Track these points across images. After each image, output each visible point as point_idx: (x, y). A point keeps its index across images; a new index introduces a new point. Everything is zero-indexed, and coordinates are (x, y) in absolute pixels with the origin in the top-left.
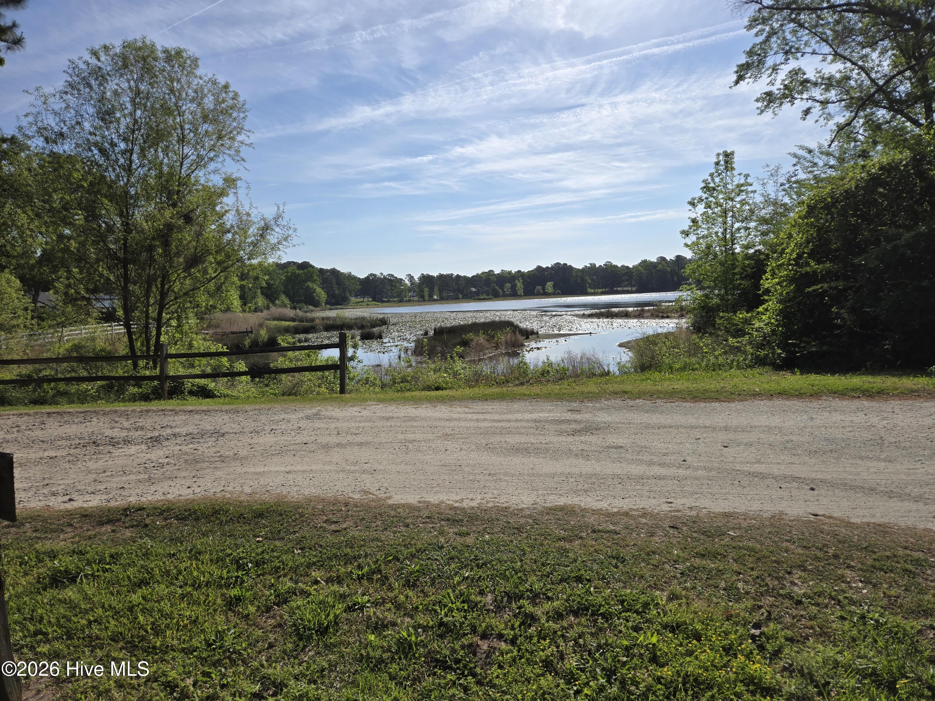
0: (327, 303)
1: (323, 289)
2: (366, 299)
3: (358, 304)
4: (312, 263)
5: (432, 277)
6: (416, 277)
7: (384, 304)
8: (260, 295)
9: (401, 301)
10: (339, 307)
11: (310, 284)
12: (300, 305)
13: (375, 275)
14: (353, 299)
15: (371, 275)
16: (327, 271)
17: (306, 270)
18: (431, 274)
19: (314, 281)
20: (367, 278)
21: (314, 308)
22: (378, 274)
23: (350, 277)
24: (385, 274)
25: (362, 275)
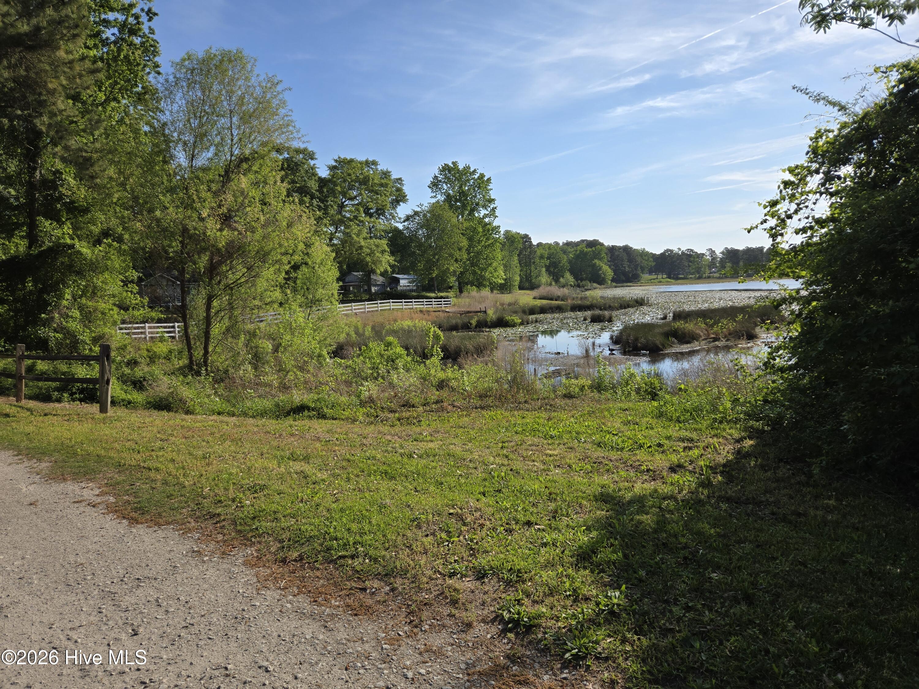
0: (612, 281)
1: (610, 267)
2: (660, 276)
3: (650, 282)
4: (601, 241)
5: (737, 251)
6: (718, 252)
7: (679, 281)
8: (545, 274)
9: (700, 278)
10: (629, 284)
11: (597, 262)
12: (584, 283)
13: (671, 251)
14: (646, 276)
15: (668, 250)
16: (620, 248)
17: (594, 249)
18: (736, 248)
19: (600, 259)
20: (663, 254)
21: (598, 286)
22: (675, 249)
23: (644, 254)
24: (684, 249)
25: (658, 251)
